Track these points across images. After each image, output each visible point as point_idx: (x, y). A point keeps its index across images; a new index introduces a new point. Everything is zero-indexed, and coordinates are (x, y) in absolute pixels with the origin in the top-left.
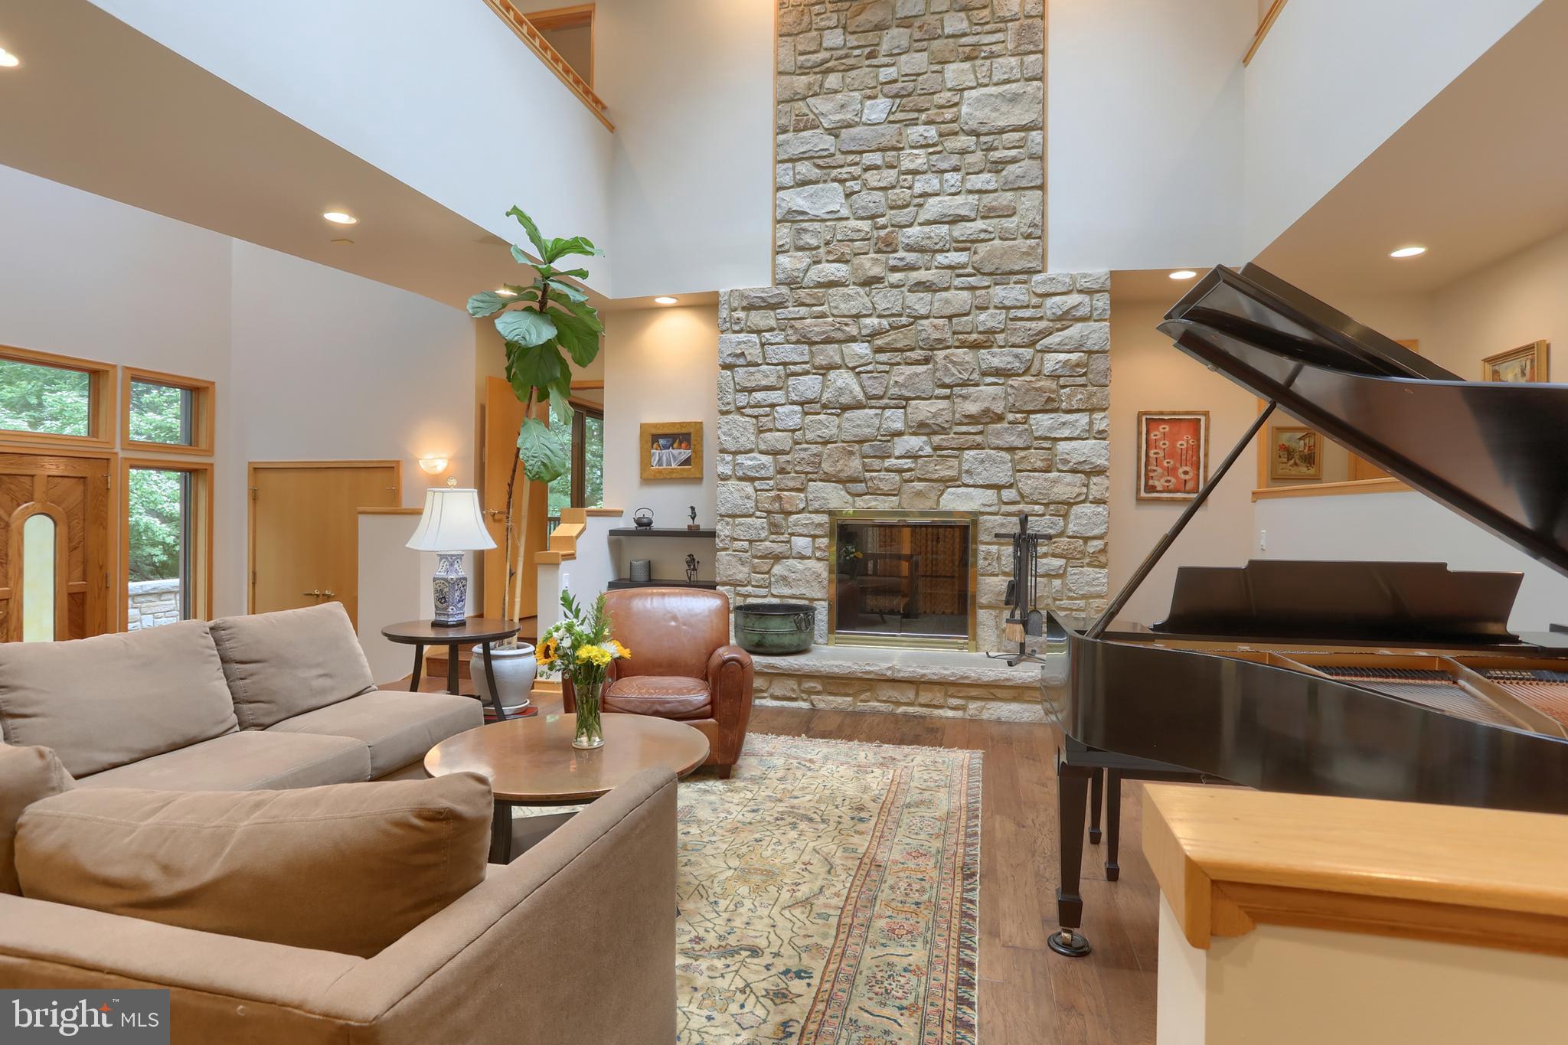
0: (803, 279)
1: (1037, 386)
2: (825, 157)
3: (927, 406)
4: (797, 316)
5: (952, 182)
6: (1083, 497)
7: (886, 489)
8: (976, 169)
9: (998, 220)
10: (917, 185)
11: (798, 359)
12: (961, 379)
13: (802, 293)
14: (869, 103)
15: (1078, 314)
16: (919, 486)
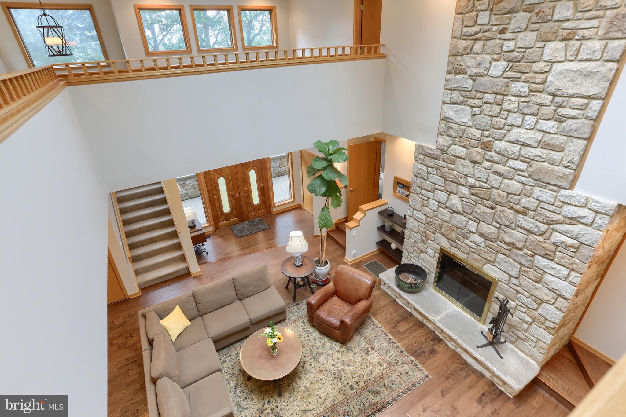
0: (447, 150)
1: (544, 245)
2: (467, 91)
3: (487, 228)
5: (529, 123)
8: (546, 118)
9: (550, 152)
10: (509, 119)
11: (440, 184)
12: (506, 223)
14: (494, 63)
15: (582, 221)
16: (477, 257)
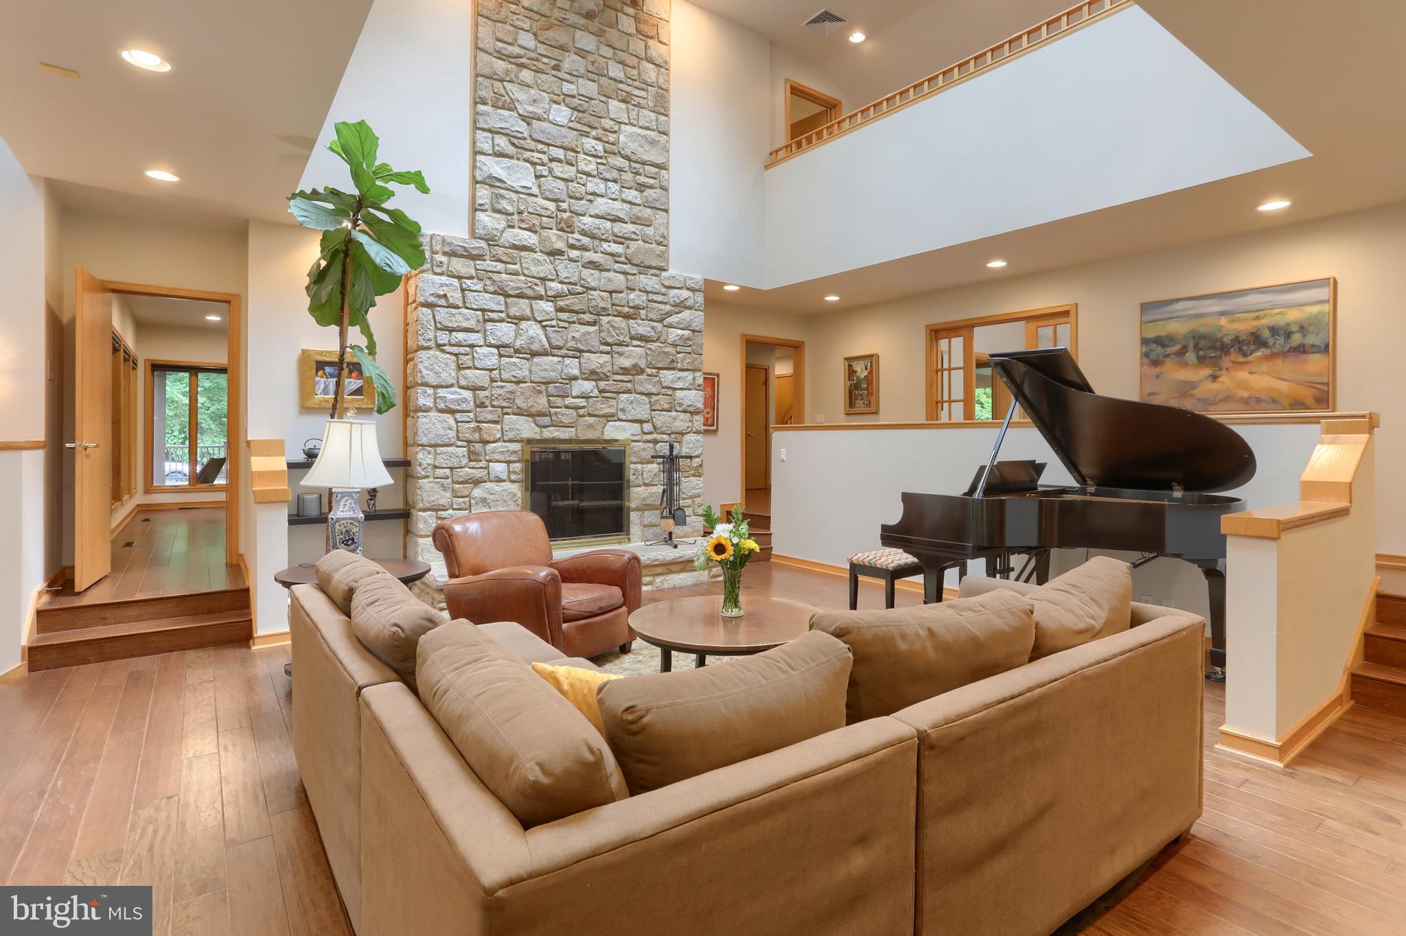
0: (500, 238)
1: (664, 351)
3: (595, 358)
4: (495, 270)
5: (613, 191)
6: (689, 430)
7: (567, 422)
9: (642, 227)
10: (589, 185)
11: (495, 308)
12: (619, 340)
13: (500, 251)
15: (688, 304)
16: (591, 420)
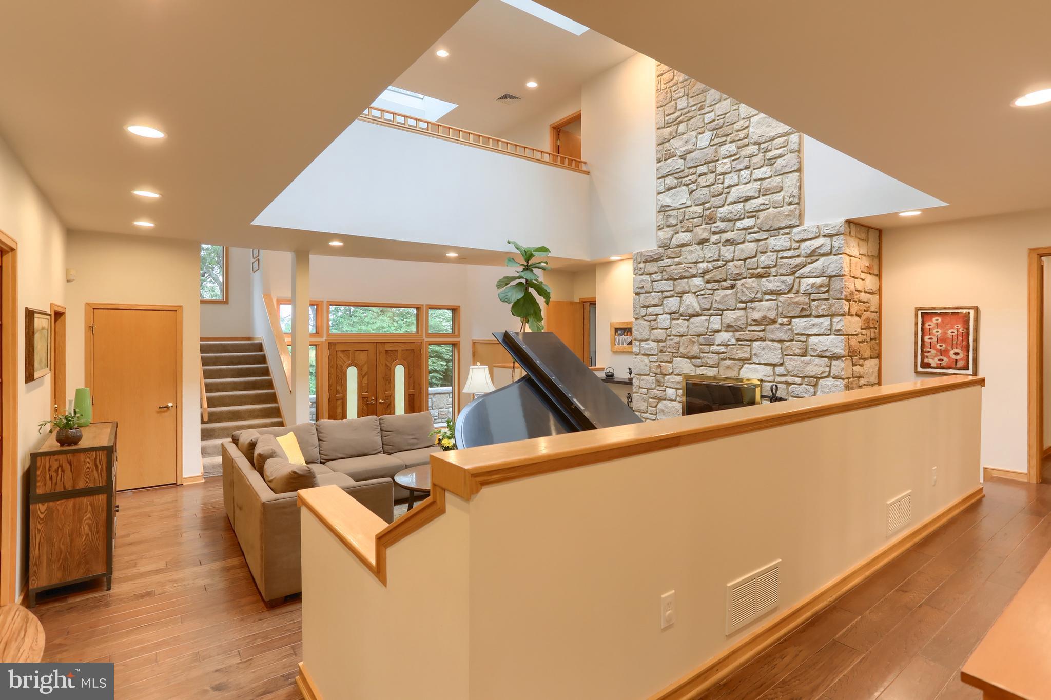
0: (670, 244)
1: (795, 300)
2: (679, 172)
3: (732, 314)
4: (667, 265)
5: (745, 176)
6: (826, 374)
7: (711, 363)
8: (759, 166)
9: (772, 195)
10: (726, 181)
11: (668, 289)
12: (751, 297)
13: (669, 251)
14: (700, 136)
15: (822, 252)
16: (728, 362)
